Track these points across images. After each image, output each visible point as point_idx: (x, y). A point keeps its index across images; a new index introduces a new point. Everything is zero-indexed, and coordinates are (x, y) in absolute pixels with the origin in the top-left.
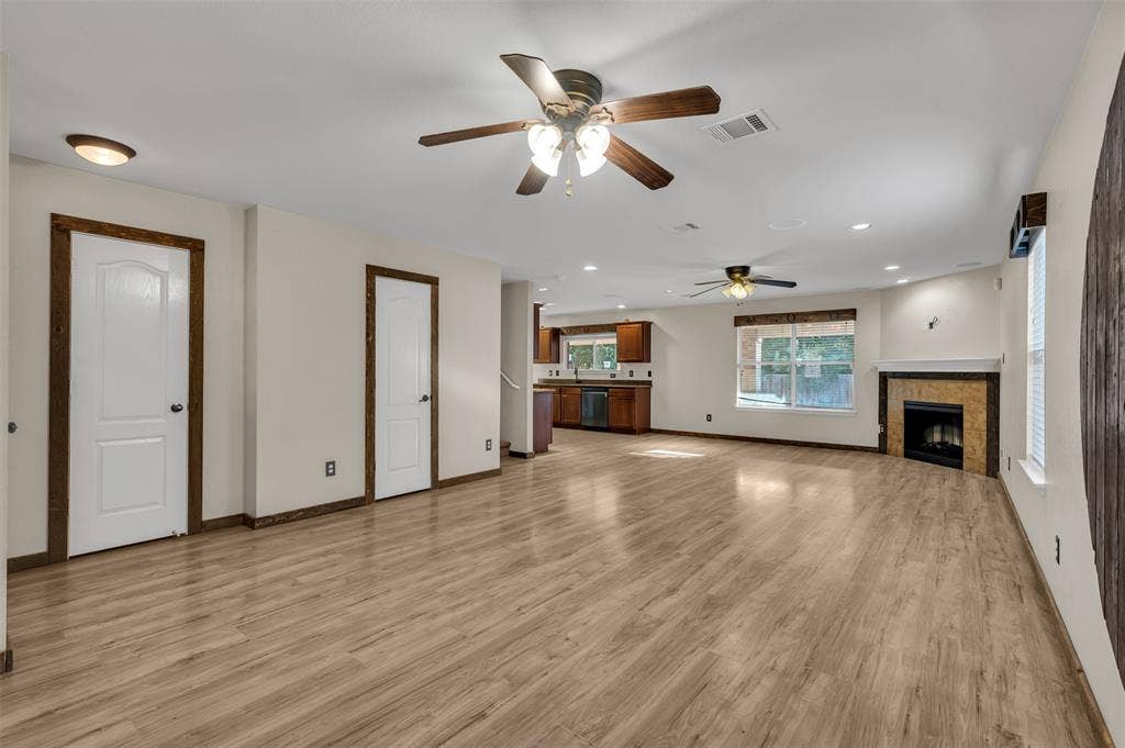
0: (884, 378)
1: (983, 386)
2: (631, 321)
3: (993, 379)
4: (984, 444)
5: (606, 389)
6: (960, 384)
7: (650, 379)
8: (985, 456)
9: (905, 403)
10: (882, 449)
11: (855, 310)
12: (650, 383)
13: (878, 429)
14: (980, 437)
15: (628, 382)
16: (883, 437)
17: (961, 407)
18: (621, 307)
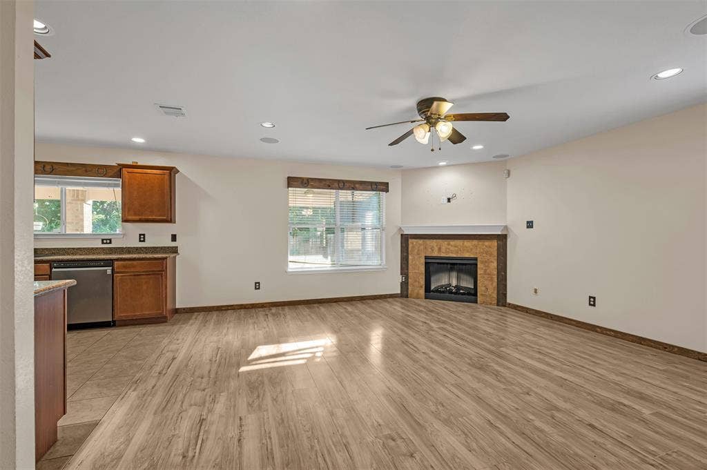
0: (405, 239)
1: (495, 243)
2: (140, 163)
3: (502, 239)
4: (495, 284)
5: (109, 263)
6: (475, 242)
7: (173, 244)
8: (496, 292)
9: (426, 258)
10: (404, 294)
11: (387, 184)
12: (174, 250)
13: (399, 279)
14: (492, 280)
15: (138, 250)
16: (404, 285)
17: (476, 259)
18: (139, 140)
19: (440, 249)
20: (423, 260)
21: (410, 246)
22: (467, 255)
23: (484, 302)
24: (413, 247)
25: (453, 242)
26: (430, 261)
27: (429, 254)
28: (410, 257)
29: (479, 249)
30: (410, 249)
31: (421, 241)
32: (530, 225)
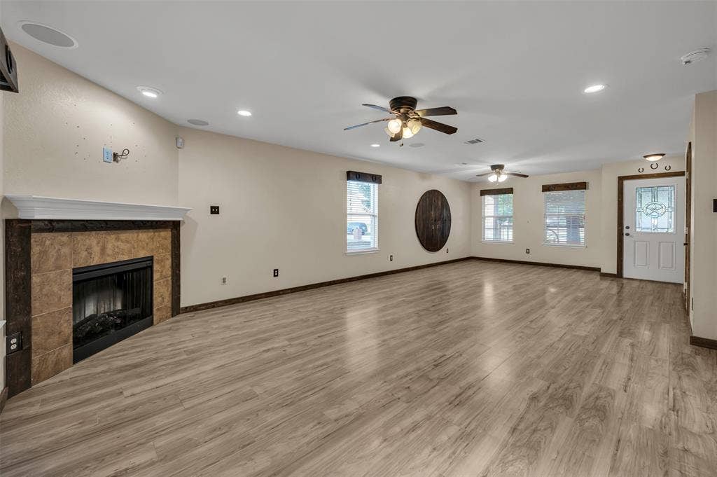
19: (103, 250)
20: (68, 279)
21: (35, 250)
22: (142, 254)
23: (160, 319)
24: (44, 253)
25: (124, 235)
26: (83, 277)
27: (82, 263)
28: (35, 279)
29: (155, 244)
30: (34, 258)
31: (64, 237)
32: (215, 210)
